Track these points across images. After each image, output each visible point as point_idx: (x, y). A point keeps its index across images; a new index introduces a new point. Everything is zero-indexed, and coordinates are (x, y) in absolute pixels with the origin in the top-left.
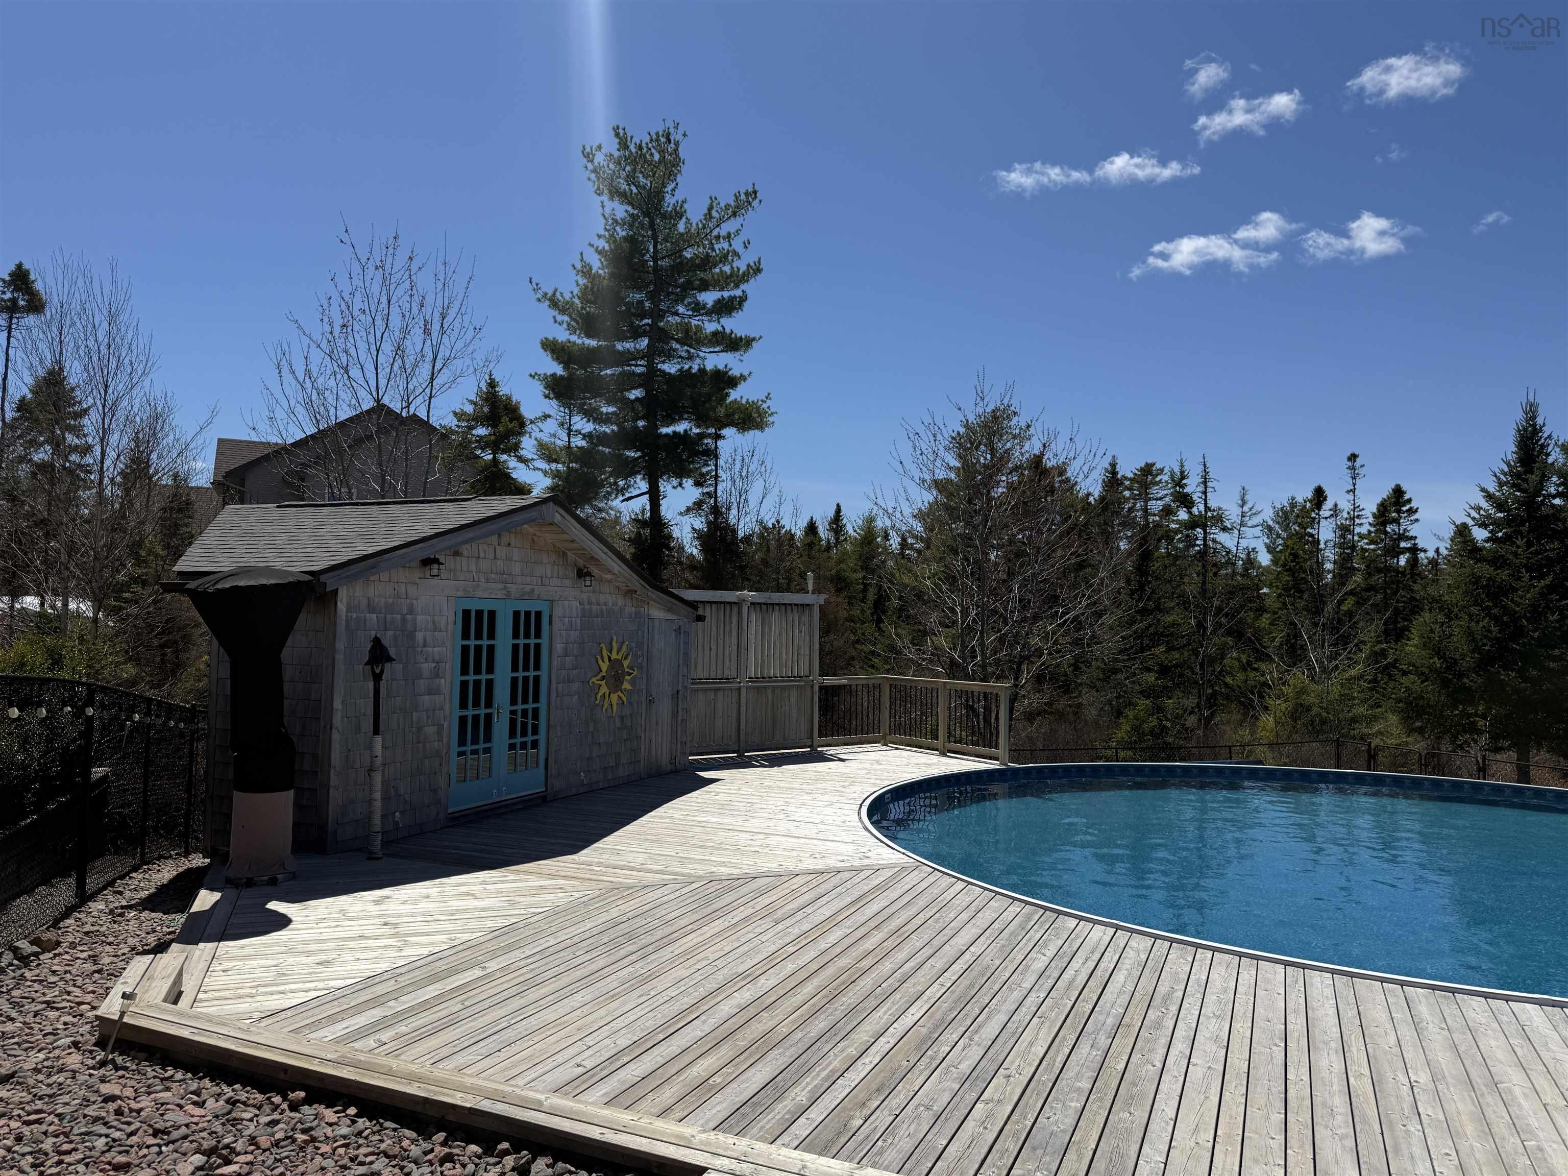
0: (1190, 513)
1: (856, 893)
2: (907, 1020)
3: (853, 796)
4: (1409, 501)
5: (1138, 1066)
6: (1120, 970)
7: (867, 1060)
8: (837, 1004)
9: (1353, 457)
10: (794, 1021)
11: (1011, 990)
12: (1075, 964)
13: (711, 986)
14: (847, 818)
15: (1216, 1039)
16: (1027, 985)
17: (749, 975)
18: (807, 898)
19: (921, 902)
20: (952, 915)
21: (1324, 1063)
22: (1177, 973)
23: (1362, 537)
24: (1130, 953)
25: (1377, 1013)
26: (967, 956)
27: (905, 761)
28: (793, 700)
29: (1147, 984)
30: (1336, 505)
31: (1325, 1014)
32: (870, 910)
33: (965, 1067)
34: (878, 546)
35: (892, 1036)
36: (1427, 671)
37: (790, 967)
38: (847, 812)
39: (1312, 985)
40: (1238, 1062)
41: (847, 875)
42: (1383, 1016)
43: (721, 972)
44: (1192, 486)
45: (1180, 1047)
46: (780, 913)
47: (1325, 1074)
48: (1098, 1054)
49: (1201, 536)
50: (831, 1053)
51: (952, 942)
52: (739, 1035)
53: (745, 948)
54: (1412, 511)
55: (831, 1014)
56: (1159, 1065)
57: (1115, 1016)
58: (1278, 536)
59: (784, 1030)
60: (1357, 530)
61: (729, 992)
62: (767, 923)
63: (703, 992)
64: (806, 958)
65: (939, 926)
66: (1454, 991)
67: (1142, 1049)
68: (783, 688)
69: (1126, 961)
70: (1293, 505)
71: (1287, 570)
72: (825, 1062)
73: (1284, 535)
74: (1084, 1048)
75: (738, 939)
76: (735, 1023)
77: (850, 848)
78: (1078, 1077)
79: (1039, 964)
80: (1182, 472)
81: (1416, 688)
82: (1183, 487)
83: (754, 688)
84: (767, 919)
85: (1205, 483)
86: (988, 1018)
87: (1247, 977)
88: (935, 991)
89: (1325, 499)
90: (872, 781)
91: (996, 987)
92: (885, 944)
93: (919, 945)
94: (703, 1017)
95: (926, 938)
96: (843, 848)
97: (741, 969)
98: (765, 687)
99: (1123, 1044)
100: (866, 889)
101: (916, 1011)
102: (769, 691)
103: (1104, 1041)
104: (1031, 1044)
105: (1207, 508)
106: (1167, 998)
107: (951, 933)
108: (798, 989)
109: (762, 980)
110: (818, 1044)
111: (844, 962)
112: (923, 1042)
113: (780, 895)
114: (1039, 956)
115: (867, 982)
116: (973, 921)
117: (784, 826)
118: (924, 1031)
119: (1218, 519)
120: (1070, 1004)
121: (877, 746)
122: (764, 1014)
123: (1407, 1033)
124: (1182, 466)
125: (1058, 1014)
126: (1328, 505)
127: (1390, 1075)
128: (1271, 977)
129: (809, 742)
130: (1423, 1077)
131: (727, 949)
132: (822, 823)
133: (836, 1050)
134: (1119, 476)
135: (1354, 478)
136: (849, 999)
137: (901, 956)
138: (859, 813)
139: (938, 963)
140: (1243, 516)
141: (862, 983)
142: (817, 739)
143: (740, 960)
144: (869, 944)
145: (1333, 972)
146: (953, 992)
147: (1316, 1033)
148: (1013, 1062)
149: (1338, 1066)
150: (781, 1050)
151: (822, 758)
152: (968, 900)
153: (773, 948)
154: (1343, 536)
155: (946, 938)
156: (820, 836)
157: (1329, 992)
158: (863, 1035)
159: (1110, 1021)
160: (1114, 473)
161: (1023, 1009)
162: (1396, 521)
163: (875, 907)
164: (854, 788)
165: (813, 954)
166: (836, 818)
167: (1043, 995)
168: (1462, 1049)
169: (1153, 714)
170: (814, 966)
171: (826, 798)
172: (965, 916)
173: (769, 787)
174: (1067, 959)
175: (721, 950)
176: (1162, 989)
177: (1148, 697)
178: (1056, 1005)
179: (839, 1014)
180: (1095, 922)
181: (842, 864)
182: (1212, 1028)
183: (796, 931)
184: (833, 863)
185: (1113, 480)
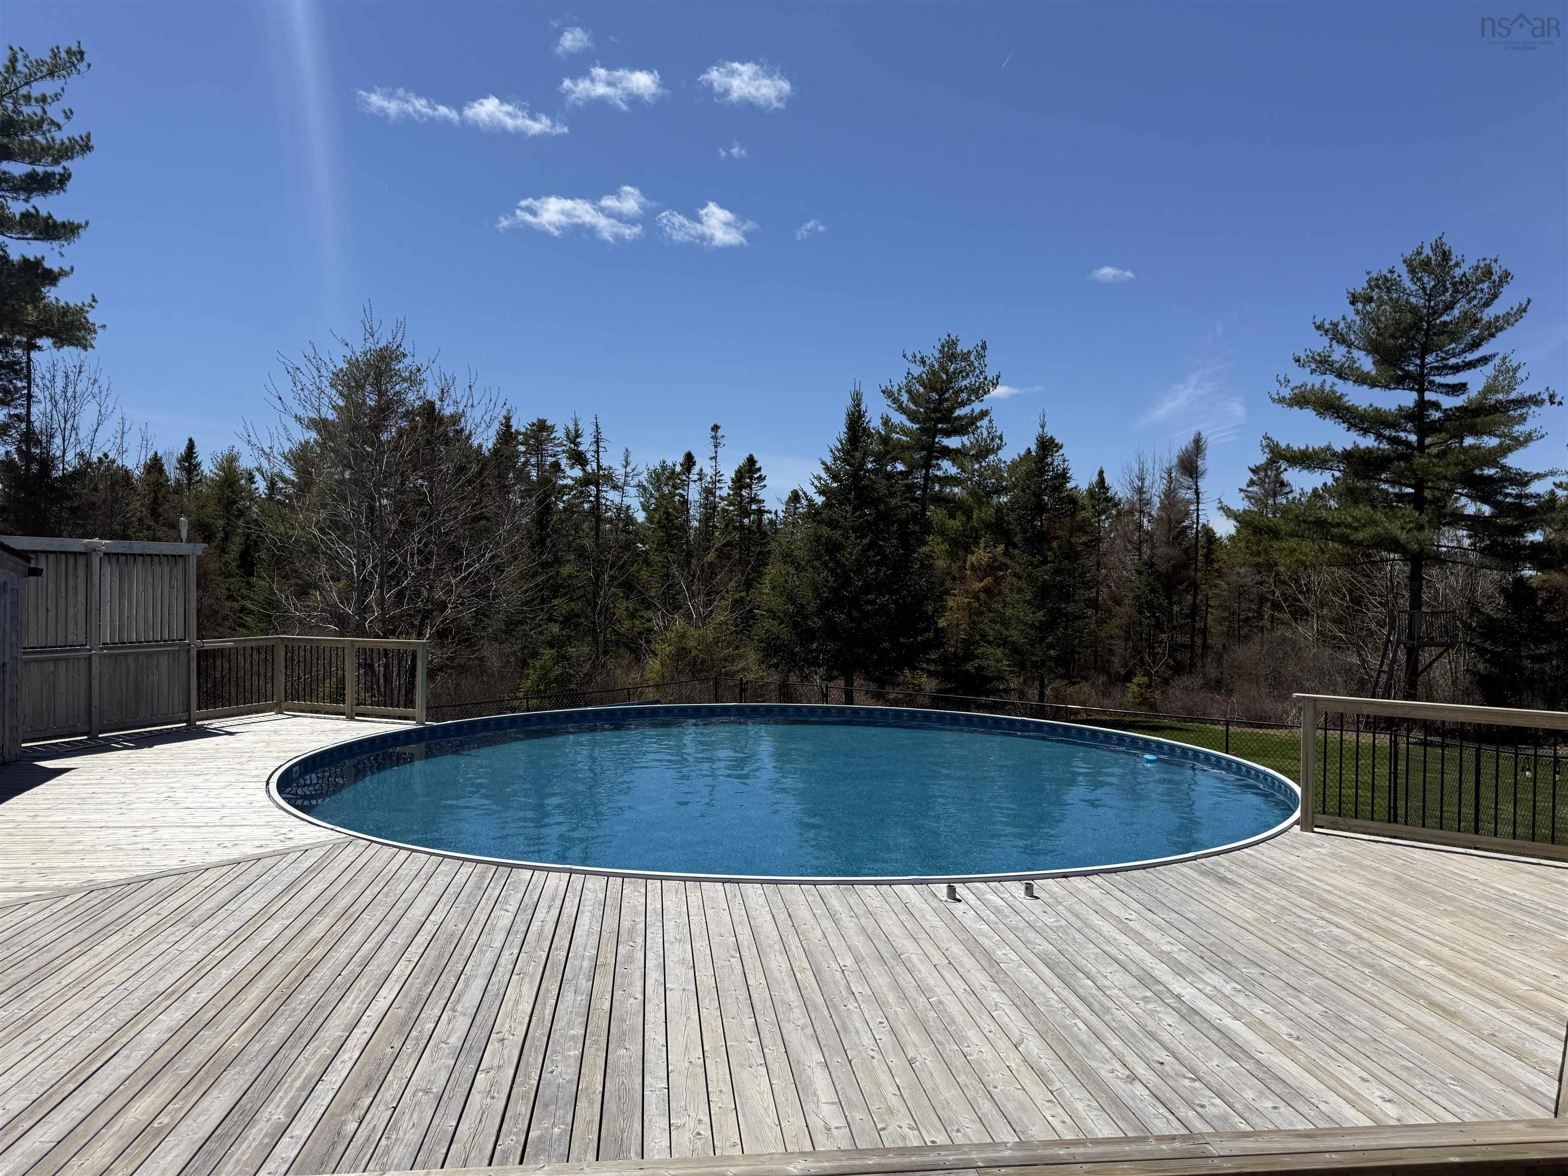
0: (584, 470)
1: (286, 880)
2: (381, 1004)
3: (255, 773)
4: (759, 469)
5: (621, 1002)
6: (583, 912)
7: (346, 1057)
8: (294, 1003)
9: (716, 428)
10: (246, 1033)
11: (483, 952)
12: (540, 914)
13: (124, 1013)
14: (253, 798)
15: (683, 962)
16: (498, 944)
17: (173, 993)
18: (225, 894)
19: (364, 879)
20: (402, 887)
21: (774, 965)
22: (635, 906)
23: (722, 499)
24: (588, 895)
25: (803, 913)
26: (428, 926)
27: (309, 729)
28: (164, 668)
29: (610, 922)
30: (701, 470)
31: (764, 919)
32: (307, 896)
33: (455, 1040)
34: (242, 489)
35: (368, 1024)
36: (782, 615)
37: (225, 973)
38: (252, 792)
39: (748, 897)
40: (705, 979)
41: (271, 861)
42: (807, 914)
43: (136, 995)
44: (586, 445)
45: (654, 976)
46: (195, 916)
47: (777, 974)
48: (582, 998)
49: (594, 493)
50: (301, 1058)
51: (409, 914)
52: (179, 1063)
53: (160, 962)
54: (762, 479)
55: (290, 1016)
56: (640, 997)
57: (590, 959)
58: (652, 496)
59: (236, 1044)
60: (718, 493)
61: (151, 1016)
62: (182, 929)
63: (114, 1022)
64: (243, 961)
65: (391, 900)
66: (852, 883)
67: (622, 985)
68: (148, 655)
69: (587, 903)
70: (664, 468)
71: (661, 527)
72: (296, 1070)
73: (657, 495)
74: (568, 996)
75: (148, 954)
76: (169, 1051)
77: (267, 832)
78: (570, 1025)
79: (504, 920)
80: (577, 431)
81: (775, 630)
82: (577, 445)
83: (110, 656)
84: (181, 925)
85: (597, 442)
86: (466, 986)
87: (695, 899)
88: (403, 969)
89: (694, 464)
90: (275, 754)
91: (467, 953)
92: (334, 929)
93: (373, 924)
94: (124, 1052)
95: (379, 915)
96: (258, 832)
97: (161, 987)
98: (126, 655)
99: (603, 983)
100: (297, 873)
101: (388, 993)
102: (131, 660)
103: (585, 985)
104: (517, 1002)
105: (599, 467)
106: (631, 932)
107: (405, 906)
108: (242, 996)
109: (193, 994)
110: (283, 1051)
111: (291, 956)
112: (403, 1024)
113: (190, 895)
114: (503, 913)
115: (323, 974)
116: (426, 889)
117: (173, 815)
118: (401, 1012)
119: (609, 478)
120: (545, 955)
121: (271, 715)
122: (205, 1033)
123: (827, 924)
124: (576, 425)
125: (535, 967)
126: (695, 470)
127: (825, 965)
128: (714, 895)
129: (185, 717)
130: (849, 961)
131: (135, 968)
132: (224, 807)
133: (306, 1054)
134: (513, 430)
135: (716, 447)
136: (307, 995)
137: (355, 938)
138: (268, 791)
139: (399, 938)
140: (626, 476)
141: (318, 976)
142: (195, 712)
143: (156, 978)
144: (316, 931)
145: (762, 882)
146: (423, 966)
147: (761, 938)
148: (503, 1025)
149: (785, 966)
150: (238, 1069)
151: (205, 733)
152: (415, 868)
153: (197, 957)
154: (706, 498)
155: (401, 912)
156: (226, 821)
157: (762, 900)
158: (334, 1030)
159: (586, 964)
160: (508, 426)
161: (500, 969)
162: (749, 486)
163: (313, 890)
164: (252, 765)
165: (250, 955)
166: (239, 800)
167: (516, 951)
168: (870, 931)
169: (558, 662)
170: (255, 968)
171: (222, 778)
172: (416, 885)
173: (144, 772)
174: (530, 911)
175: (128, 969)
176: (626, 924)
177: (552, 647)
178: (531, 959)
179: (299, 1015)
180: (549, 870)
181: (262, 850)
182: (677, 952)
183: (222, 933)
184: (250, 850)
185: (507, 435)
